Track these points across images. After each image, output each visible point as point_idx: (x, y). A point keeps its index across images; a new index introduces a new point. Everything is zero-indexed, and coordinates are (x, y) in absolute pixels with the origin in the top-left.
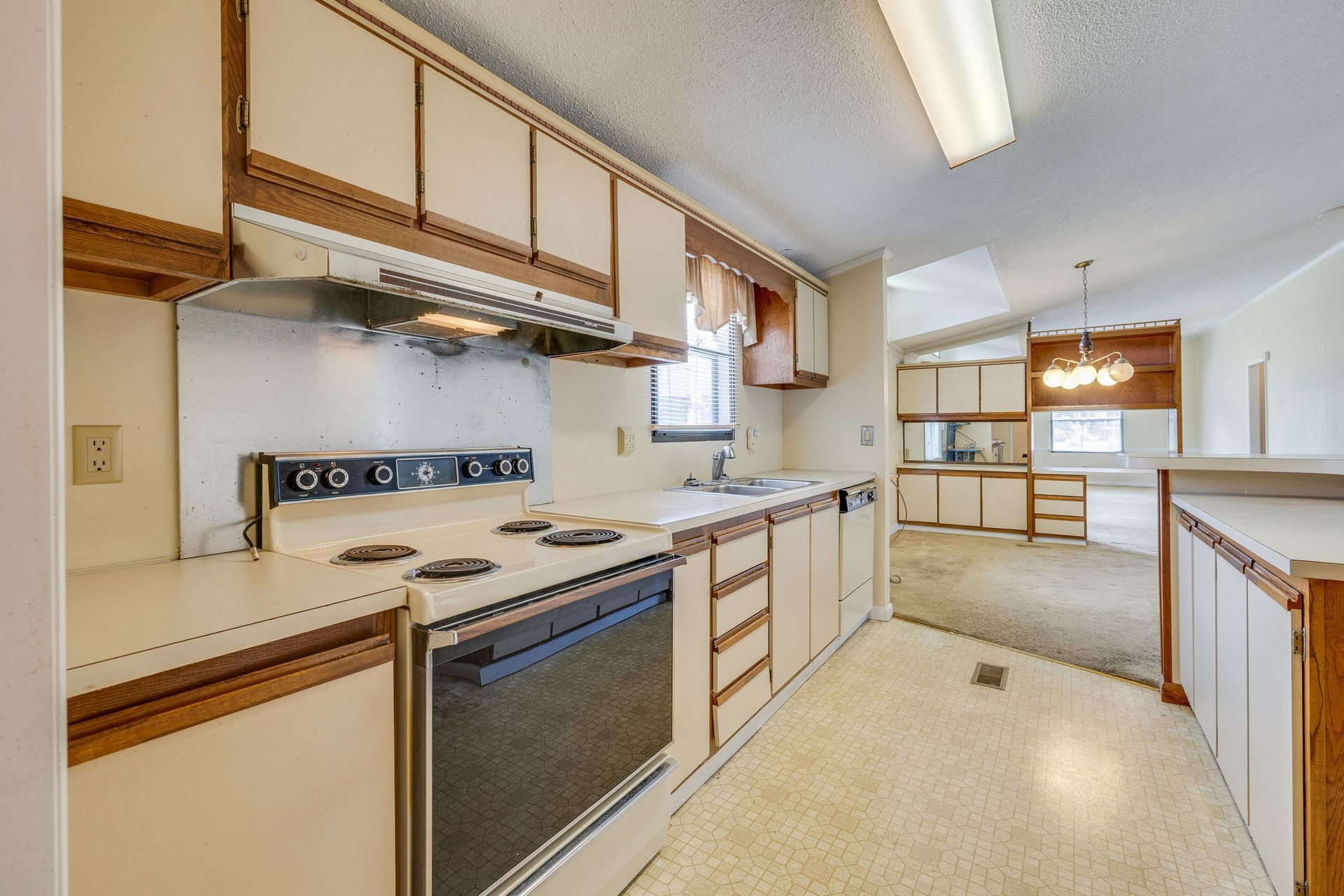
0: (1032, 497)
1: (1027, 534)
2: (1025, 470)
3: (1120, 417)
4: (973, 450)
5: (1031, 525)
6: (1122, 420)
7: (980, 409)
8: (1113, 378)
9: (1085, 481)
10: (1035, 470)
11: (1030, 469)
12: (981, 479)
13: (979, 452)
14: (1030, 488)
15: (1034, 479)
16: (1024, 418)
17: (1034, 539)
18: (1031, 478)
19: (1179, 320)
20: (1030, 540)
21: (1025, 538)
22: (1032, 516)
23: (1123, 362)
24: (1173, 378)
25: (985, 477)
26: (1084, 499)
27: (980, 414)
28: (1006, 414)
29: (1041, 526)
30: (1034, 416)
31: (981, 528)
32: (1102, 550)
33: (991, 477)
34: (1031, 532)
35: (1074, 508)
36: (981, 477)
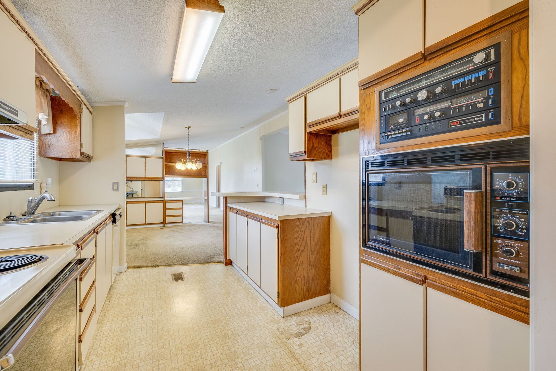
0: (165, 209)
1: (163, 224)
2: (162, 199)
3: (181, 180)
4: (133, 192)
5: (165, 219)
6: (182, 181)
7: (145, 175)
8: (196, 167)
9: (182, 202)
10: (166, 199)
11: (164, 199)
12: (146, 204)
13: (135, 193)
14: (164, 206)
15: (166, 202)
16: (162, 179)
17: (166, 225)
18: (164, 202)
19: (208, 151)
20: (164, 226)
21: (162, 225)
22: (165, 216)
23: (200, 162)
24: (206, 168)
25: (148, 203)
26: (182, 208)
27: (145, 177)
28: (155, 178)
29: (168, 220)
30: (167, 179)
31: (146, 224)
32: (188, 225)
33: (149, 203)
34: (164, 223)
35: (178, 212)
36: (146, 203)
